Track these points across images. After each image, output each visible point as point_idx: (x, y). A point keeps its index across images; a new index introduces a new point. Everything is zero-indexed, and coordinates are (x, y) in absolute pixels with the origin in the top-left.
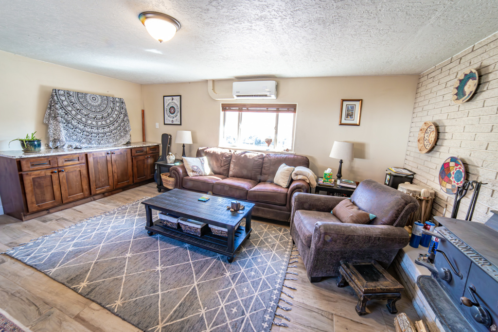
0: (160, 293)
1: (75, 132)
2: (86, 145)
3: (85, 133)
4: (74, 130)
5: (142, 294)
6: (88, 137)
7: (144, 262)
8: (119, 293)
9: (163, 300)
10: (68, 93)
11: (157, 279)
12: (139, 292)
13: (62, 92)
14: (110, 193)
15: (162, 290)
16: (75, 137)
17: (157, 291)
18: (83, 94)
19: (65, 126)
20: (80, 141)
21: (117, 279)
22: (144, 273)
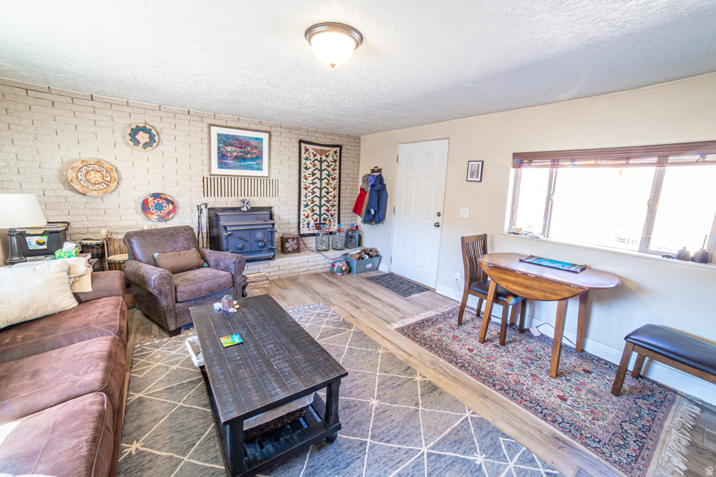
0: (347, 347)
5: (362, 351)
7: (355, 383)
8: (381, 358)
9: (346, 342)
11: (345, 358)
12: (364, 353)
15: (344, 348)
17: (348, 349)
21: (385, 372)
22: (357, 369)
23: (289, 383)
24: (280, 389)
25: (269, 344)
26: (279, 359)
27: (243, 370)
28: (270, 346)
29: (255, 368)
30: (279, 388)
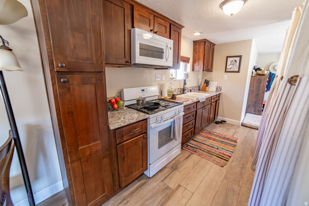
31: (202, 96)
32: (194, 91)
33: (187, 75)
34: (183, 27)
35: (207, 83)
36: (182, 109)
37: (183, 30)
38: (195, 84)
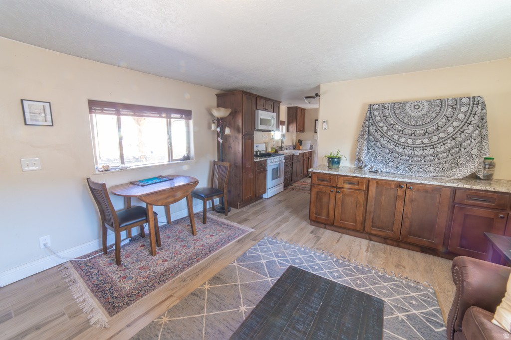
1: (381, 152)
2: (390, 170)
3: (394, 154)
4: (381, 150)
6: (397, 160)
10: (383, 107)
13: (376, 107)
14: (395, 243)
16: (380, 158)
18: (401, 103)
19: (373, 145)
20: (386, 164)
21: (202, 310)
23: (327, 287)
24: (336, 288)
25: (298, 330)
26: (311, 307)
27: (347, 325)
28: (300, 327)
29: (336, 317)
30: (336, 290)
31: (297, 152)
32: (290, 149)
33: (283, 136)
34: (281, 102)
35: (300, 142)
36: (283, 158)
37: (281, 104)
38: (290, 144)
